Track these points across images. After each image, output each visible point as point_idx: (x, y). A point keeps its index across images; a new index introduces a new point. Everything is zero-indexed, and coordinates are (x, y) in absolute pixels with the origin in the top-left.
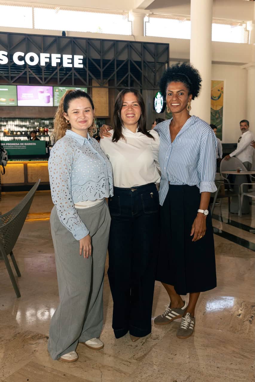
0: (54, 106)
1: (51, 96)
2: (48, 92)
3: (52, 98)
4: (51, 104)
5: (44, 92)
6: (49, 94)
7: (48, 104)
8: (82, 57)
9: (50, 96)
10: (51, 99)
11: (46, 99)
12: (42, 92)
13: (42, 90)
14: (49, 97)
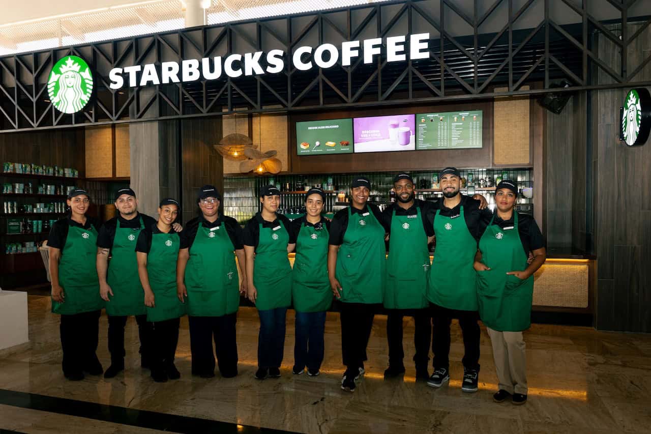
0: (417, 149)
1: (411, 132)
2: (406, 126)
3: (414, 136)
4: (411, 147)
5: (400, 125)
6: (407, 129)
7: (407, 145)
8: (426, 36)
9: (409, 132)
10: (412, 137)
11: (402, 139)
12: (396, 126)
13: (395, 122)
14: (407, 134)
